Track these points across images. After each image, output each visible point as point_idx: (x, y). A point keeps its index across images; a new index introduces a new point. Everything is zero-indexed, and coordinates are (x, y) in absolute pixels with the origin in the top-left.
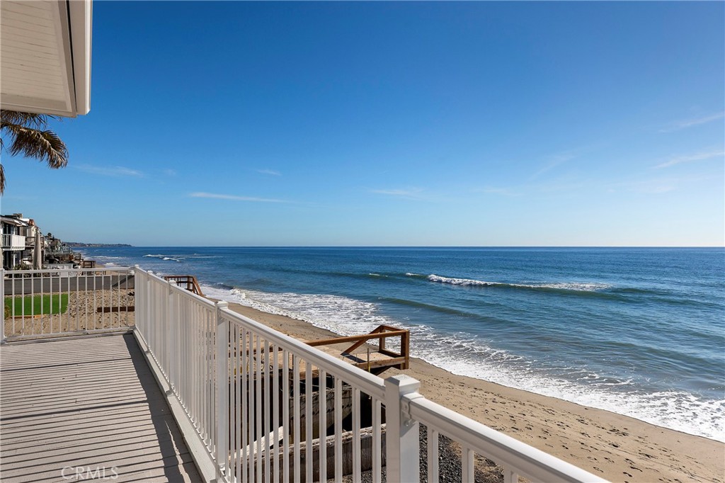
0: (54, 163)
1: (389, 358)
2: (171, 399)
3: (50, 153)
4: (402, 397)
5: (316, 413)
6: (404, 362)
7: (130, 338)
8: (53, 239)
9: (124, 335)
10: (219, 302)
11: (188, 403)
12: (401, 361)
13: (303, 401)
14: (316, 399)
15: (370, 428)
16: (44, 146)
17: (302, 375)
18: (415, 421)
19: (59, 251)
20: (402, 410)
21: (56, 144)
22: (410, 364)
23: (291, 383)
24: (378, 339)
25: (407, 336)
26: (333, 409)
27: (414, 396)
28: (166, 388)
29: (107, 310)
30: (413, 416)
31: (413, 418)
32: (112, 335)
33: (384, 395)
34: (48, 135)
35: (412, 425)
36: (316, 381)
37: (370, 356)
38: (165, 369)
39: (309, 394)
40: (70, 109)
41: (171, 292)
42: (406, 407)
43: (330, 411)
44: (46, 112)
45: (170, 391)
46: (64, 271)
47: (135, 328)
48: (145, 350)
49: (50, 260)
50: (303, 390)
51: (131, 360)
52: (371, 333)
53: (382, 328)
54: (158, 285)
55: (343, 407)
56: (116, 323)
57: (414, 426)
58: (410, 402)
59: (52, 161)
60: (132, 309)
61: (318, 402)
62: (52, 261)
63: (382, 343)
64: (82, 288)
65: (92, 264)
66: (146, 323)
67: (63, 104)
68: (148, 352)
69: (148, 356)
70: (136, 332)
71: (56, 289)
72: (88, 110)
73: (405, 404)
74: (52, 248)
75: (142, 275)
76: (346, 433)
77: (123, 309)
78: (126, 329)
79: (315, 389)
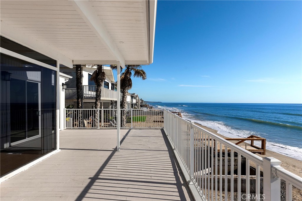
0: (144, 78)
1: (256, 149)
2: (175, 151)
3: (142, 75)
4: (272, 167)
5: (223, 165)
6: (263, 152)
7: (162, 130)
8: (142, 100)
9: (161, 130)
10: (191, 122)
11: (180, 153)
12: (262, 151)
13: (219, 160)
14: (223, 160)
15: (255, 176)
16: (141, 74)
17: (219, 150)
18: (279, 177)
19: (144, 104)
20: (272, 172)
21: (144, 73)
22: (266, 153)
23: (214, 153)
24: (251, 141)
25: (264, 141)
26: (230, 165)
27: (278, 167)
28: (173, 148)
29: (156, 122)
30: (278, 175)
31: (278, 176)
32: (157, 129)
33: (262, 164)
34: (142, 71)
35: (277, 179)
36: (223, 153)
37: (247, 147)
38: (173, 141)
39: (221, 158)
40: (148, 62)
41: (175, 117)
42: (274, 171)
43: (229, 166)
44: (142, 64)
45: (175, 149)
46: (145, 109)
47: (164, 128)
48: (167, 135)
49: (141, 106)
50: (219, 156)
51: (163, 138)
52: (247, 138)
53: (252, 136)
54: (171, 115)
55: (234, 165)
56: (158, 126)
57: (278, 180)
58: (276, 169)
59: (143, 78)
60: (163, 122)
61: (224, 162)
62: (142, 107)
63: (252, 143)
64: (150, 115)
65: (151, 108)
66: (167, 127)
67: (146, 61)
68: (168, 135)
69: (168, 137)
70: (164, 129)
71: (144, 115)
72: (152, 62)
73: (273, 169)
74: (142, 103)
75: (166, 112)
76: (236, 176)
77: (161, 122)
78: (161, 128)
79: (223, 156)
